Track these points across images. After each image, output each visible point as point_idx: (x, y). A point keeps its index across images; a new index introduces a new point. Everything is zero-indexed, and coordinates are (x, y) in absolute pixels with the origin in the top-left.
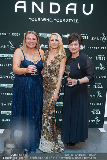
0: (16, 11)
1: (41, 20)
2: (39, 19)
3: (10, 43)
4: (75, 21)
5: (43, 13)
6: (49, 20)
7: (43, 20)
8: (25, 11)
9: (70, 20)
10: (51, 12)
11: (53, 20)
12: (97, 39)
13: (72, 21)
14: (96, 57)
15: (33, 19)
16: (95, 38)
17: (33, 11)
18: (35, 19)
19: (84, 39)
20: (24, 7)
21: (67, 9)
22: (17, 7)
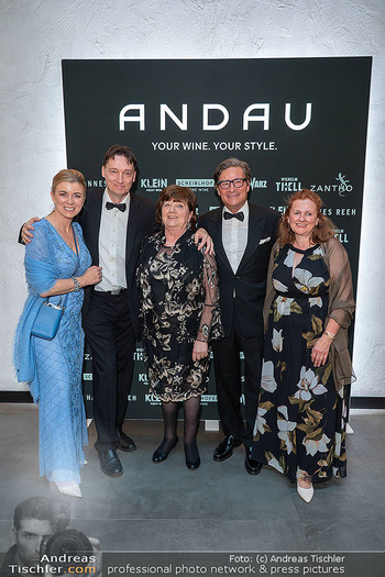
0: (122, 128)
1: (181, 146)
2: (176, 146)
4: (267, 146)
6: (203, 146)
7: (186, 146)
8: (142, 128)
9: (253, 143)
10: (206, 127)
11: (210, 145)
12: (323, 189)
13: (260, 146)
15: (162, 146)
16: (320, 188)
17: (163, 127)
18: (166, 146)
19: (290, 190)
20: (141, 119)
21: (247, 118)
22: (123, 119)
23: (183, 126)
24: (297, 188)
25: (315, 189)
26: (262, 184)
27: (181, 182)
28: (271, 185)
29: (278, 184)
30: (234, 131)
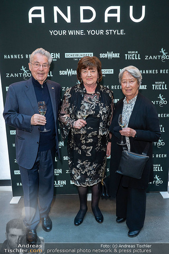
0: (30, 21)
1: (67, 33)
2: (64, 32)
3: (24, 69)
4: (119, 32)
5: (70, 22)
6: (80, 33)
7: (71, 33)
8: (43, 21)
9: (111, 30)
10: (82, 21)
11: (85, 32)
12: (153, 58)
13: (115, 32)
14: (153, 85)
15: (56, 33)
16: (151, 57)
18: (58, 33)
19: (133, 59)
20: (42, 16)
21: (107, 15)
22: (31, 16)
23: (68, 20)
24: (137, 57)
25: (148, 58)
26: (117, 55)
27: (68, 55)
28: (122, 56)
29: (126, 55)
30: (99, 23)
